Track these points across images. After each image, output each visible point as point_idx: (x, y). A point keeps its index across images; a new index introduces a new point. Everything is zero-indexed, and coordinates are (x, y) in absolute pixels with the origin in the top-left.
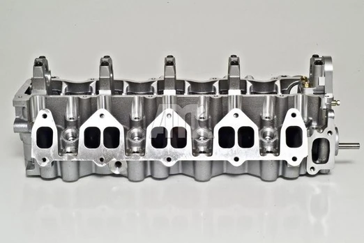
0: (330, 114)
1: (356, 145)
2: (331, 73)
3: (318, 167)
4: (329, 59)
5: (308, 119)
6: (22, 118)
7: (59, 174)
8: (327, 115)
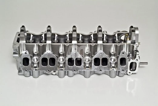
0: (137, 53)
1: (146, 63)
2: (138, 35)
3: (132, 72)
4: (137, 28)
5: (128, 53)
6: (16, 52)
7: (32, 74)
8: (136, 53)
